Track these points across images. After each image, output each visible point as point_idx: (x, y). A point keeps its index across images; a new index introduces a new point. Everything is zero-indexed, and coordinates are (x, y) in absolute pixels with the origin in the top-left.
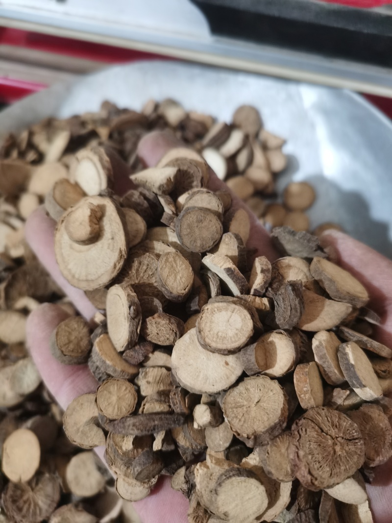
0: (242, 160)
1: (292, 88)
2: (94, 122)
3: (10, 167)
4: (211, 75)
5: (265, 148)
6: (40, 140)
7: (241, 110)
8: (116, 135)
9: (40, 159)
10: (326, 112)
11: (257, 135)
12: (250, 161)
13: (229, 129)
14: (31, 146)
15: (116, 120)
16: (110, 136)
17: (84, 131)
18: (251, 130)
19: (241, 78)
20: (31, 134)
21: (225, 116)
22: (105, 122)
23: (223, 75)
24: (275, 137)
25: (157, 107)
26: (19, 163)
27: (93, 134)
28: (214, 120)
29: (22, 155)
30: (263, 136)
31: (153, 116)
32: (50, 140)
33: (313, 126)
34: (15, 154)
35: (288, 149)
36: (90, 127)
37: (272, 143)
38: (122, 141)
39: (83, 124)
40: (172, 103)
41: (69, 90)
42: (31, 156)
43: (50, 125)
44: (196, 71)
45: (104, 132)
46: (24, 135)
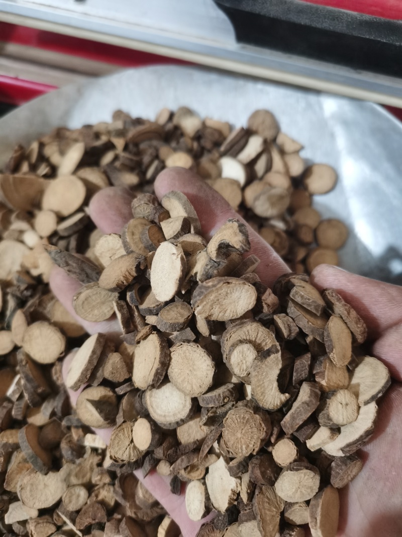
0: (260, 167)
1: (312, 98)
2: (109, 133)
3: (22, 181)
4: (229, 81)
5: (282, 152)
6: (51, 152)
7: (256, 114)
8: (131, 147)
9: (53, 173)
10: (346, 124)
11: (274, 140)
12: (269, 168)
13: (247, 133)
14: (43, 158)
15: (132, 132)
16: (126, 148)
17: (98, 143)
18: (269, 134)
19: (260, 86)
20: (42, 145)
21: (240, 122)
22: (121, 133)
23: (241, 82)
25: (172, 116)
26: (31, 177)
27: (110, 146)
28: (231, 128)
29: (33, 168)
30: (280, 140)
31: (170, 126)
32: (62, 153)
33: (332, 136)
34: (25, 167)
36: (104, 139)
37: (289, 147)
38: (139, 153)
39: (97, 136)
40: (188, 112)
42: (43, 170)
43: (61, 136)
44: (213, 77)
45: (119, 143)
46: (35, 146)
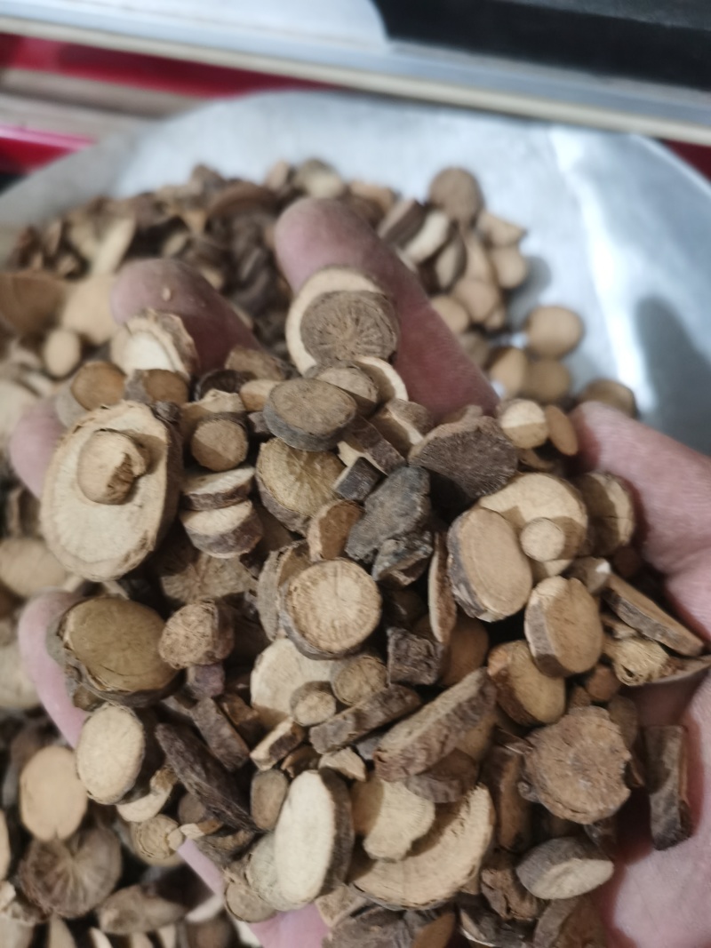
0: (446, 267)
1: (537, 135)
2: (179, 201)
3: (28, 283)
4: (389, 114)
5: (488, 244)
6: (82, 238)
7: (444, 176)
8: (217, 225)
9: (83, 268)
10: (599, 178)
11: (473, 222)
12: (461, 268)
13: (422, 211)
14: (66, 246)
15: (217, 198)
16: (208, 227)
17: (160, 220)
18: (463, 212)
19: (444, 120)
20: (66, 227)
21: (415, 188)
22: (198, 201)
23: (412, 115)
24: (507, 225)
25: (291, 174)
26: (46, 277)
27: (178, 224)
28: (395, 197)
29: (50, 263)
30: (484, 222)
31: (285, 190)
32: (99, 235)
33: (575, 204)
34: (37, 261)
35: (531, 246)
36: (171, 212)
37: (501, 235)
38: (229, 236)
39: (159, 206)
40: (319, 166)
41: (133, 146)
42: (67, 264)
43: (99, 210)
44: (362, 108)
45: (195, 220)
46: (54, 230)
